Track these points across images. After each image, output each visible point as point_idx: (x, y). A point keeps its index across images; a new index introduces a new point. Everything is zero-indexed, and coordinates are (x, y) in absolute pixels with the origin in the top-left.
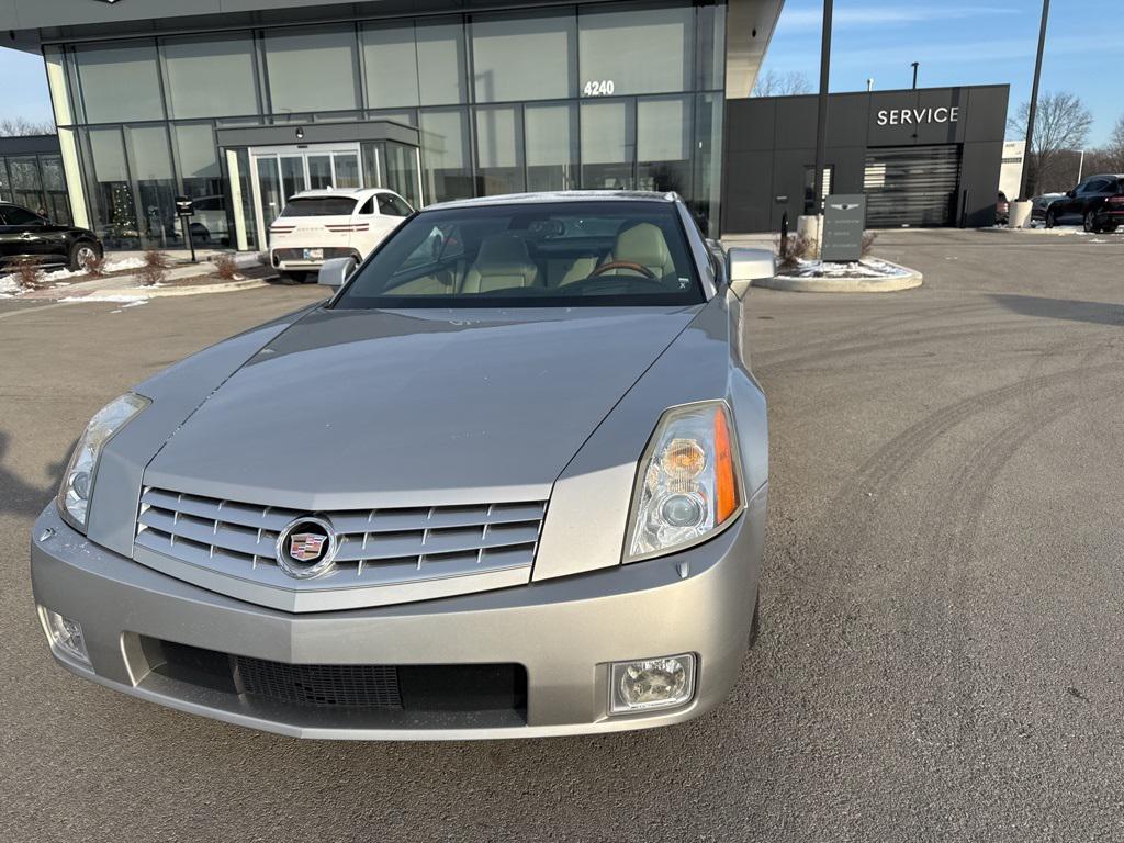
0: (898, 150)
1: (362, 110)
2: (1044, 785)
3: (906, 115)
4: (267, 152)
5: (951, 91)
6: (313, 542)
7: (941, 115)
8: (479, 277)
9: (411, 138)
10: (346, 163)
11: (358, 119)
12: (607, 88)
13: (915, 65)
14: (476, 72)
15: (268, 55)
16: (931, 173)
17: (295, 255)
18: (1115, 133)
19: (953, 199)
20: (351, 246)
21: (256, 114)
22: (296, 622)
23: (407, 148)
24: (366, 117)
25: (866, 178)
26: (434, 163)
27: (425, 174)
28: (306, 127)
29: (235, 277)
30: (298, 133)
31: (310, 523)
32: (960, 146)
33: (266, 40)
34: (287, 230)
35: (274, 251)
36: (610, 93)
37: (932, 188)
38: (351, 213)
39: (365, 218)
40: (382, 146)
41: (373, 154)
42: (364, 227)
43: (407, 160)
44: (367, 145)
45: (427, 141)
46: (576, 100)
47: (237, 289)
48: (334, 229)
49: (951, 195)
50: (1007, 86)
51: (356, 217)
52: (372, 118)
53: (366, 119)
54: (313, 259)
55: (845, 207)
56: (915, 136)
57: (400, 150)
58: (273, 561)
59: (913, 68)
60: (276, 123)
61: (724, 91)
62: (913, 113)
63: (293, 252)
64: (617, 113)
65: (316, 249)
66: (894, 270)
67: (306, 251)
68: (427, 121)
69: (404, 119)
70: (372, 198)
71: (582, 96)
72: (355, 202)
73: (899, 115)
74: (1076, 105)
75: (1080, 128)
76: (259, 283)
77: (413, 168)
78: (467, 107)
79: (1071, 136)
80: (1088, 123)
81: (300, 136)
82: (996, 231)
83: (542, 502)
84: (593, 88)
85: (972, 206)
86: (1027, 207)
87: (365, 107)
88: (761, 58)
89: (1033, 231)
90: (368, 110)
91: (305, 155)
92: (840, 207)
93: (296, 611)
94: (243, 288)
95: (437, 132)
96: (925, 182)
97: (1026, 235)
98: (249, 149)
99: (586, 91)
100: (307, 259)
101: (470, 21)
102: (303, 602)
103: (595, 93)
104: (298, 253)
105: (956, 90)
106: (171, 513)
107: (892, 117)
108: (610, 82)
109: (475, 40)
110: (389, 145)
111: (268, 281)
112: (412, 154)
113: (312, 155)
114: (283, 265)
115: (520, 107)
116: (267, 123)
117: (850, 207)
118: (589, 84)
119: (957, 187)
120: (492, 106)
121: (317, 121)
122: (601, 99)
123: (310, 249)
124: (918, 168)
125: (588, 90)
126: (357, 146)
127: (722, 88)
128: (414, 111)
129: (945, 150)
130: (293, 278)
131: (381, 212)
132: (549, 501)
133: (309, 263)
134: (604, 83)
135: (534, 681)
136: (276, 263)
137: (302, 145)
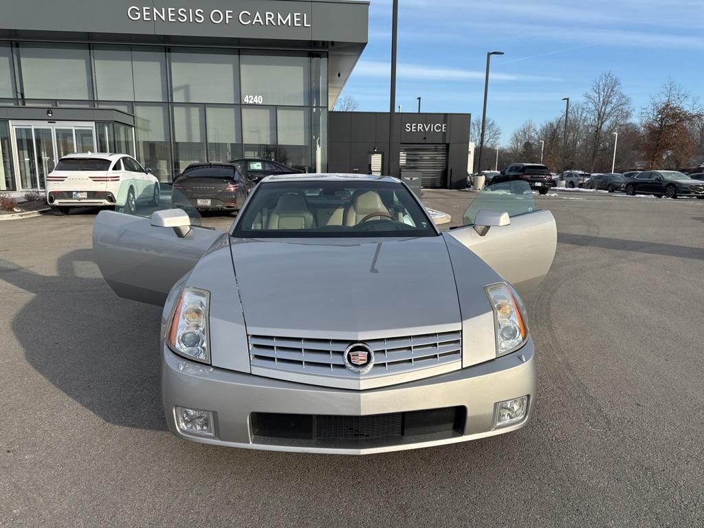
0: (416, 145)
1: (94, 101)
2: (649, 440)
3: (420, 127)
4: (24, 124)
5: (443, 116)
6: (362, 356)
7: (438, 127)
8: (278, 217)
9: (129, 120)
10: (84, 135)
11: (90, 107)
12: (258, 100)
13: (419, 99)
14: (174, 86)
15: (22, 60)
16: (433, 159)
17: (66, 196)
18: (511, 140)
19: (445, 174)
20: (107, 190)
21: (12, 97)
22: (363, 395)
23: (127, 127)
24: (96, 106)
25: (401, 158)
26: (144, 137)
27: (137, 143)
28: (52, 109)
29: (16, 210)
30: (48, 113)
31: (359, 347)
32: (448, 145)
33: (20, 49)
34: (61, 179)
35: (50, 193)
36: (260, 103)
37: (435, 167)
38: (107, 170)
39: (116, 173)
40: (111, 125)
41: (104, 130)
42: (116, 179)
43: (126, 136)
44: (100, 124)
45: (139, 123)
46: (239, 106)
47: (21, 218)
48: (96, 179)
49: (443, 171)
50: (470, 114)
51: (110, 172)
52: (100, 107)
53: (96, 107)
54: (80, 199)
55: (411, 179)
56: (425, 139)
57: (122, 128)
58: (343, 366)
59: (418, 100)
60: (27, 105)
61: (327, 107)
62: (424, 126)
63: (65, 194)
64: (265, 115)
65: (82, 192)
66: (434, 213)
67: (74, 193)
68: (139, 111)
69: (124, 109)
70: (119, 160)
71: (243, 103)
72: (110, 162)
73: (417, 126)
74: (492, 124)
75: (496, 136)
76: (35, 214)
77: (130, 140)
78: (168, 105)
79: (491, 140)
80: (499, 134)
81: (50, 115)
82: (466, 191)
83: (459, 331)
84: (249, 99)
85: (455, 178)
86: (482, 179)
87: (96, 99)
88: (341, 88)
89: (486, 192)
90: (97, 101)
91: (53, 128)
92: (409, 179)
93: (361, 389)
94: (24, 217)
95: (146, 118)
96: (431, 163)
97: (483, 194)
98: (10, 121)
99: (245, 101)
100: (75, 199)
101: (169, 51)
102: (364, 385)
103: (251, 102)
104: (69, 194)
105: (446, 115)
106: (272, 348)
107: (413, 128)
108: (260, 97)
109: (173, 64)
110: (116, 124)
111: (41, 212)
112: (129, 132)
113: (58, 128)
114: (56, 202)
115: (204, 106)
116: (20, 105)
117: (414, 179)
118: (247, 97)
119: (447, 167)
120: (188, 105)
121: (59, 105)
122: (255, 106)
123: (77, 192)
124: (427, 156)
125: (246, 100)
126: (93, 124)
127: (326, 105)
128: (131, 104)
129: (440, 147)
130: (61, 211)
131: (126, 169)
132: (462, 331)
133: (77, 201)
134: (256, 97)
135: (470, 413)
136: (52, 200)
137: (51, 121)
